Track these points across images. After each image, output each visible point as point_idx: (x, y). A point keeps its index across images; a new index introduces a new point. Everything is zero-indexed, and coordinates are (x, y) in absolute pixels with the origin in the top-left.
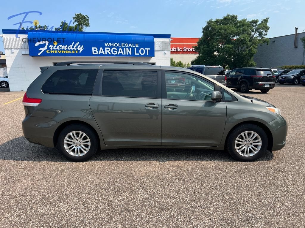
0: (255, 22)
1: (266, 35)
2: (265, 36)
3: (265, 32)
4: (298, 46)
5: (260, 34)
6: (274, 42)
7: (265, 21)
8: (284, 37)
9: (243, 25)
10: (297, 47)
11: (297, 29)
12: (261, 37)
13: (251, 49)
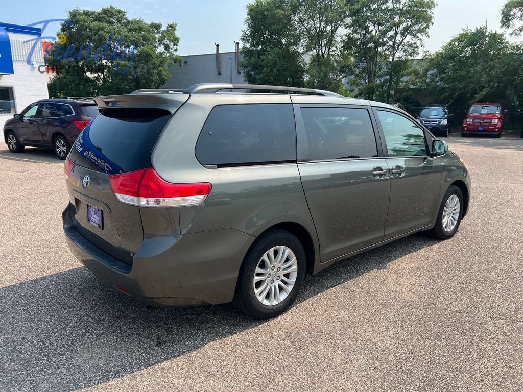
0: (157, 27)
1: (176, 50)
2: (175, 53)
3: (174, 45)
4: (222, 73)
5: (167, 47)
6: (186, 62)
7: (172, 27)
8: (201, 57)
9: (140, 29)
10: (220, 74)
11: (218, 46)
12: (169, 52)
13: (161, 70)
